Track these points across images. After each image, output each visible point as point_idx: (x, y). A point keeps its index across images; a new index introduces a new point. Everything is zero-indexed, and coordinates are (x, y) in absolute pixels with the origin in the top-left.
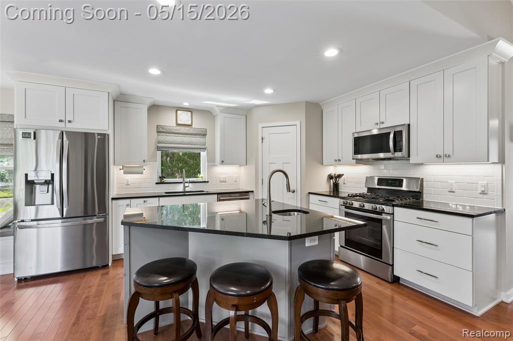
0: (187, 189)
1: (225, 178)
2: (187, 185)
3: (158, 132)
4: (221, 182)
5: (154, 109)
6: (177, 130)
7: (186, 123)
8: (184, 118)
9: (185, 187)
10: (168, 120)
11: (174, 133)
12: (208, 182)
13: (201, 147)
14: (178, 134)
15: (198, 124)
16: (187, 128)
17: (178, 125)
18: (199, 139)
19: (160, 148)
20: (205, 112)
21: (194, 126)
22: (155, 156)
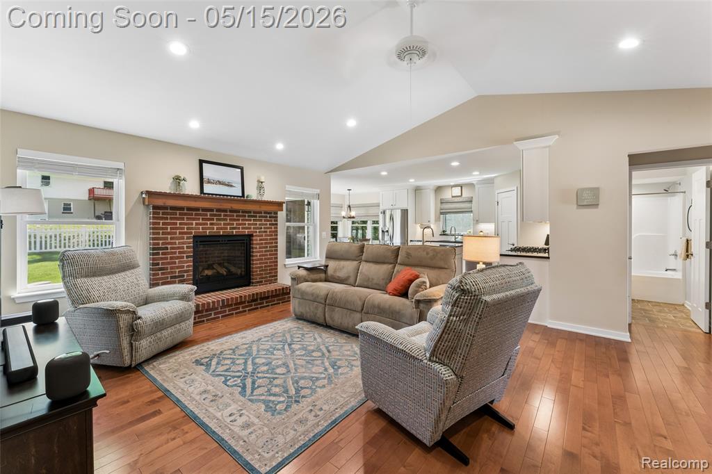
0: (457, 240)
1: (488, 233)
3: (441, 203)
5: (439, 189)
6: (452, 200)
7: (457, 195)
8: (457, 191)
9: (456, 238)
10: (447, 195)
11: (450, 203)
13: (468, 210)
14: (453, 203)
15: (466, 194)
16: (458, 198)
17: (453, 197)
18: (467, 205)
19: (441, 213)
20: (471, 185)
21: (463, 196)
22: (440, 218)
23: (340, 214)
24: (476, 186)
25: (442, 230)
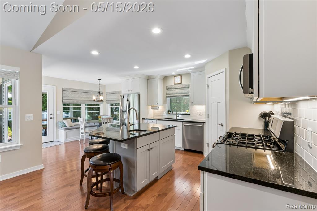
0: (178, 118)
1: (201, 113)
2: (178, 115)
3: (167, 89)
4: (198, 115)
5: (165, 78)
6: (174, 87)
7: (178, 83)
8: (178, 80)
9: (177, 117)
10: (171, 83)
11: (173, 89)
12: (190, 115)
13: (186, 94)
14: (175, 89)
15: (185, 82)
16: (179, 85)
17: (175, 84)
18: (185, 90)
19: (167, 97)
20: (188, 74)
21: (183, 83)
22: (166, 101)
23: (92, 98)
24: (192, 74)
25: (167, 110)
